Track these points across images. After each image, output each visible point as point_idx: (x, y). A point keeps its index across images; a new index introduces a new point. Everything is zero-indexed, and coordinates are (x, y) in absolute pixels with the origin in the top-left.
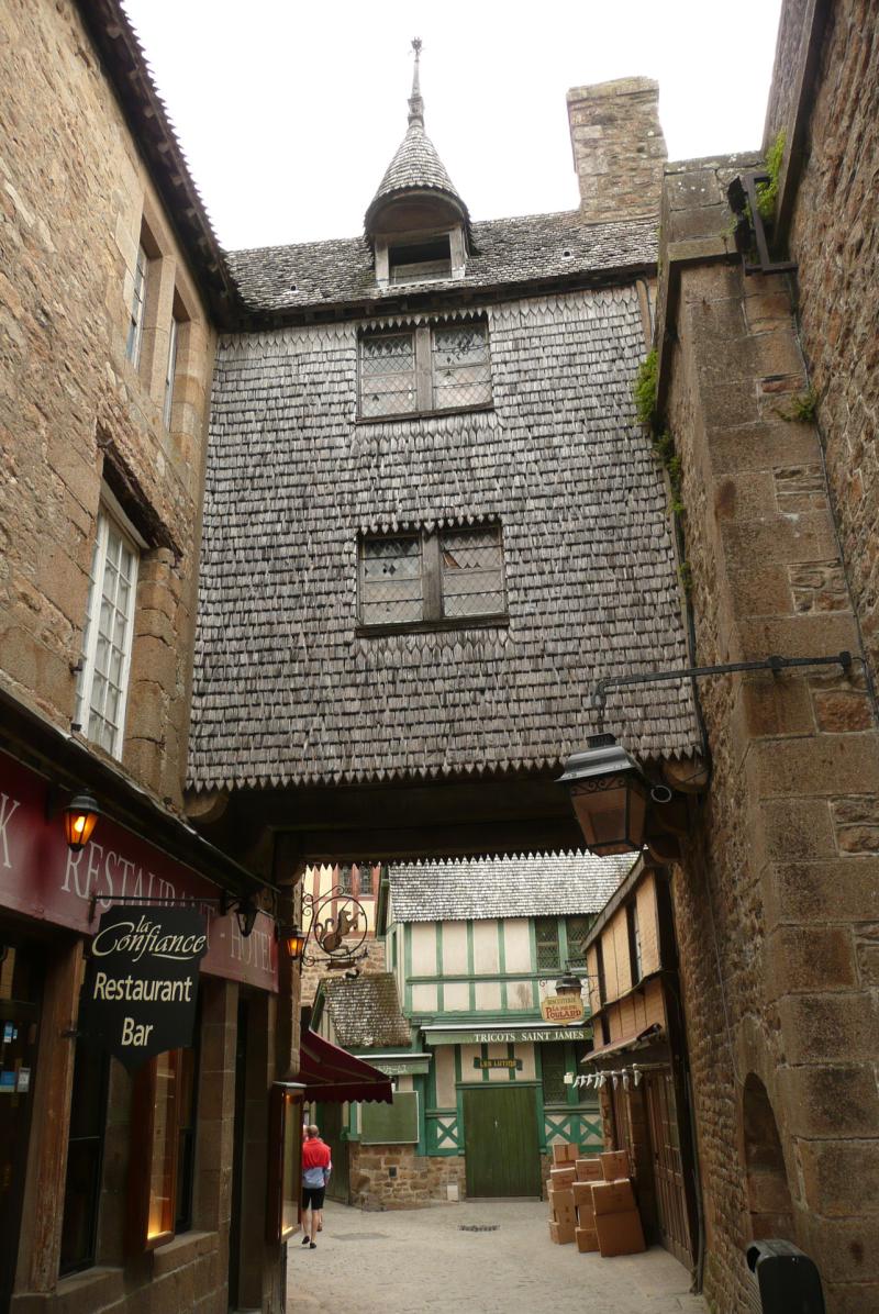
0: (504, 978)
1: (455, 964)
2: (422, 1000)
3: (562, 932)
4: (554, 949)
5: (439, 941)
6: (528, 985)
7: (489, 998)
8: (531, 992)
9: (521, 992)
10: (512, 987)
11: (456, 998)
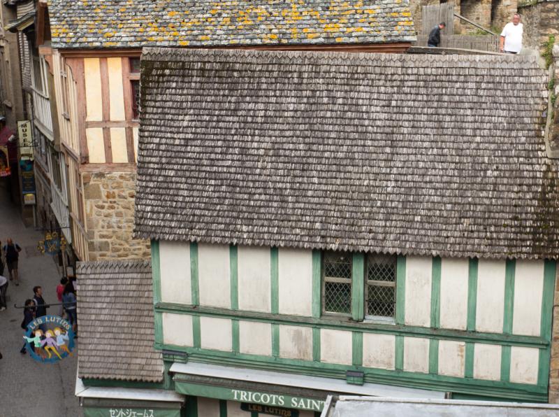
0: (276, 319)
1: (215, 294)
2: (176, 331)
3: (358, 269)
4: (347, 289)
5: (194, 263)
6: (307, 331)
7: (256, 340)
8: (311, 342)
9: (298, 338)
10: (286, 331)
11: (216, 335)
